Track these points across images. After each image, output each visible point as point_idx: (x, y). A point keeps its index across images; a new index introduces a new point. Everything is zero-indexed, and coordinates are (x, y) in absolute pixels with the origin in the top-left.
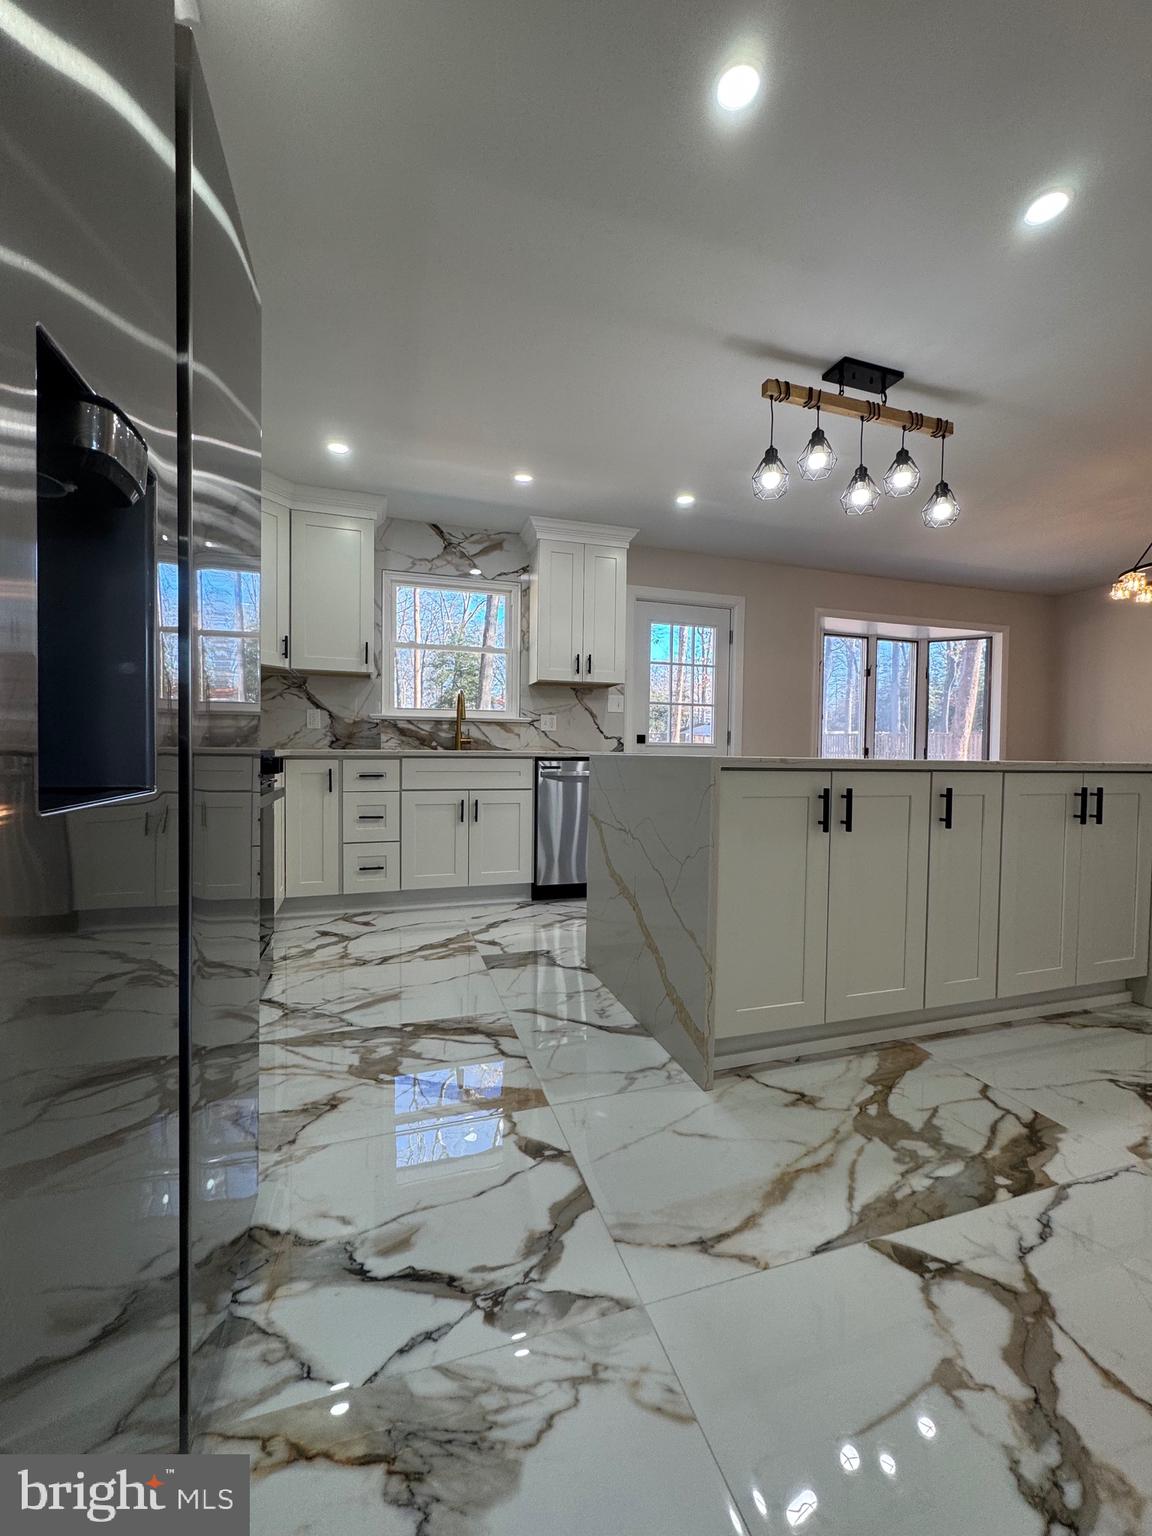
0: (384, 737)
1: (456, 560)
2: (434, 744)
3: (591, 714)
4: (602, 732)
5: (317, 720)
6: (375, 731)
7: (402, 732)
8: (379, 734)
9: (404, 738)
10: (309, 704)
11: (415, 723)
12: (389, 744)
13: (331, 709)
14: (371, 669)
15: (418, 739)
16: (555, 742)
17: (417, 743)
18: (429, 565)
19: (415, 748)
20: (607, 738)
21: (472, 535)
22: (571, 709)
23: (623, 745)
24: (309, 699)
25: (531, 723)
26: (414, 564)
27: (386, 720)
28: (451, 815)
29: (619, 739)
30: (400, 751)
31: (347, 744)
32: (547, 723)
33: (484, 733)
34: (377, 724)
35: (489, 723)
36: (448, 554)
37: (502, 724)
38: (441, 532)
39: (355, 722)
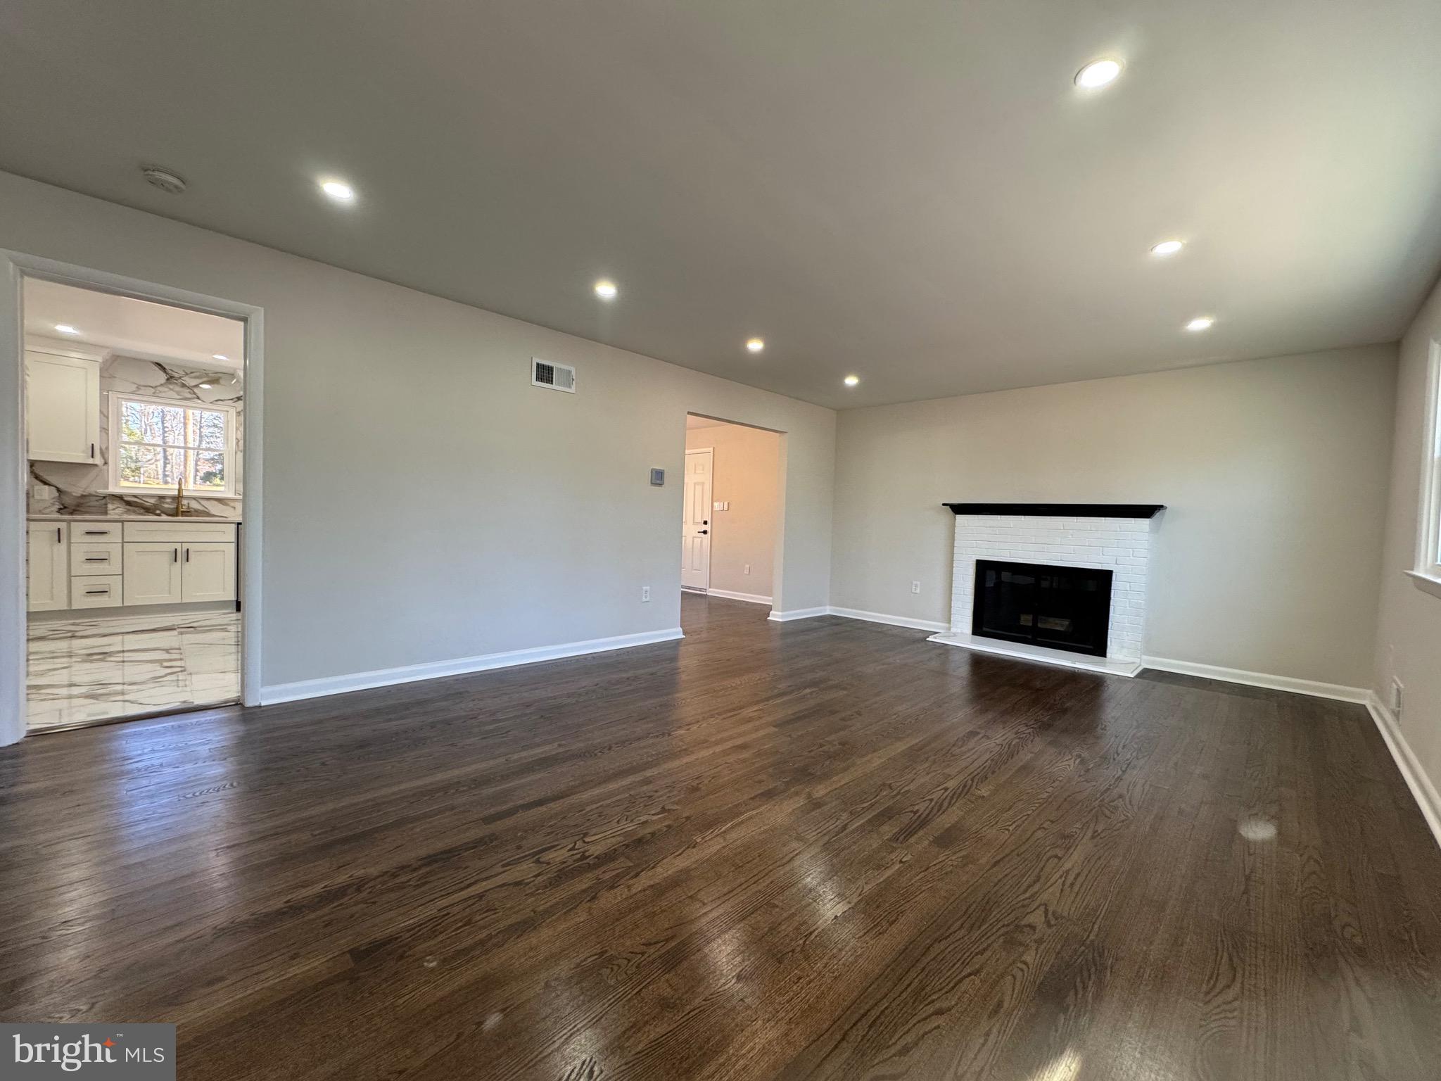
0: (110, 506)
1: (178, 389)
2: (158, 512)
5: (45, 493)
6: (103, 501)
7: (128, 503)
8: (106, 504)
9: (130, 508)
10: (37, 482)
11: (141, 497)
12: (117, 511)
13: (58, 486)
14: (98, 460)
15: (143, 508)
17: (143, 511)
18: (153, 390)
19: (141, 514)
21: (192, 373)
24: (36, 478)
26: (138, 388)
27: (113, 495)
28: (167, 558)
30: (125, 517)
31: (75, 511)
33: (203, 506)
34: (104, 497)
35: (208, 499)
36: (170, 383)
37: (218, 500)
38: (164, 368)
39: (83, 495)
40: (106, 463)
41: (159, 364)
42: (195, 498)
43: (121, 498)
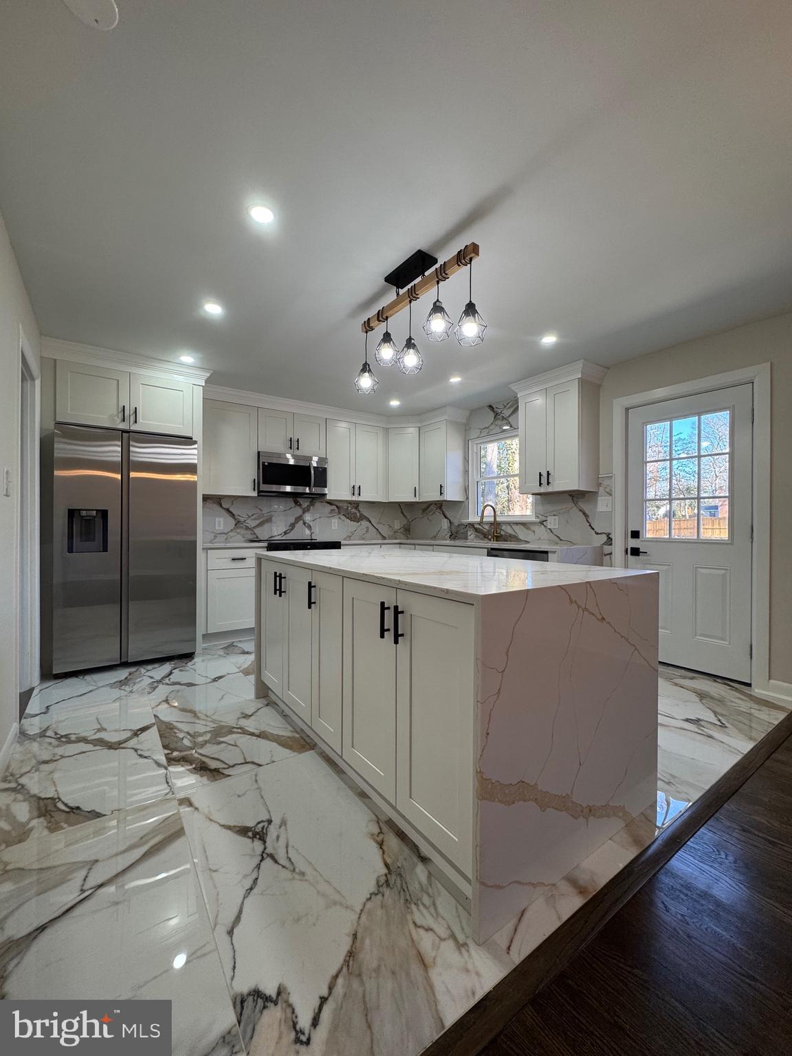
0: (469, 533)
1: (499, 423)
3: (584, 514)
4: (593, 529)
5: (445, 524)
7: (477, 530)
8: (466, 531)
9: (477, 534)
10: (442, 515)
11: (482, 525)
12: (471, 537)
13: (450, 518)
15: (483, 534)
16: (558, 537)
17: (482, 537)
18: (487, 431)
19: (482, 539)
20: (597, 534)
21: (507, 404)
22: (569, 511)
23: (612, 539)
24: (443, 514)
25: (542, 523)
27: (470, 523)
29: (608, 535)
31: (456, 535)
32: (552, 522)
33: (514, 530)
34: (466, 526)
35: (517, 523)
36: (496, 420)
37: (524, 524)
38: (493, 408)
39: (459, 525)
40: (467, 498)
41: (490, 407)
42: (509, 523)
43: (473, 525)
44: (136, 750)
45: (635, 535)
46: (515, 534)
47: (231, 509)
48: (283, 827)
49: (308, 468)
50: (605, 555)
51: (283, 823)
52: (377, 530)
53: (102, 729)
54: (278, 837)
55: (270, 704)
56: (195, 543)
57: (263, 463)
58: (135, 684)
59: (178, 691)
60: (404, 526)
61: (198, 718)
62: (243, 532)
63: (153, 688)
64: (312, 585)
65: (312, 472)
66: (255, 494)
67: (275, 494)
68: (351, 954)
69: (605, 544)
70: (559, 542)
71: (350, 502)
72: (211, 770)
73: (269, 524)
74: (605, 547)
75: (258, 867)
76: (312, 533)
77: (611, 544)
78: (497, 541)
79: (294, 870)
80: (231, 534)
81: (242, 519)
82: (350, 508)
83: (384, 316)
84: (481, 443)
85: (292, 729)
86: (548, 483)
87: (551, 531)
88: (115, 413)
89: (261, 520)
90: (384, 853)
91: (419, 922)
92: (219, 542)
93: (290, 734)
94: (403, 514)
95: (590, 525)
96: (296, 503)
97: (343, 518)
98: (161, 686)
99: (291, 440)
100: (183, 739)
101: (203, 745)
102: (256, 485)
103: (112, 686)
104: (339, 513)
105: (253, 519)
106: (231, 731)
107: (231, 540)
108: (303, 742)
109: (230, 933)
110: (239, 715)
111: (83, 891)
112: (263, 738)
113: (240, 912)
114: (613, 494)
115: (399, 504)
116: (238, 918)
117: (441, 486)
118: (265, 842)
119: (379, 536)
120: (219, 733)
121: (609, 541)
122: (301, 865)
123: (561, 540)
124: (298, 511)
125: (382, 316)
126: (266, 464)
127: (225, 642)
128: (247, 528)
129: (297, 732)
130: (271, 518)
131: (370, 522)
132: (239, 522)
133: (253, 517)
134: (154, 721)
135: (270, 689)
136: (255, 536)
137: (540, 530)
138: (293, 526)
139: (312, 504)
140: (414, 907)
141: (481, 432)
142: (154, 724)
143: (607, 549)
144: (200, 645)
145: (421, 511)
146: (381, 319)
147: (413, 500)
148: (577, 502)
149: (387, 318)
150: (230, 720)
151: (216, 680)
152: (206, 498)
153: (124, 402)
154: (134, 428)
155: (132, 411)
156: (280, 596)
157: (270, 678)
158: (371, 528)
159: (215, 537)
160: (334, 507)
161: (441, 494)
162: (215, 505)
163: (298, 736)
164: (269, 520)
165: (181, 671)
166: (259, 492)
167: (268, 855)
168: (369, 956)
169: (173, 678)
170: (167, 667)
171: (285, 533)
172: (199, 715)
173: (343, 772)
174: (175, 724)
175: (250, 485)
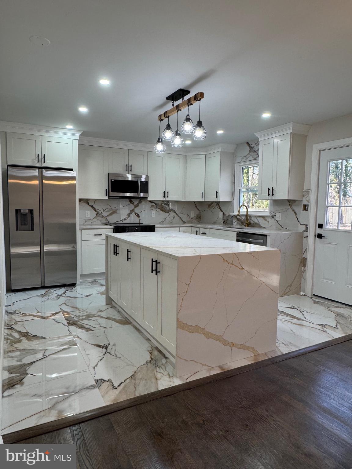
0: (234, 221)
1: (252, 154)
3: (295, 213)
4: (299, 222)
5: (221, 215)
6: (232, 219)
7: (238, 219)
8: (233, 220)
9: (238, 222)
11: (241, 216)
13: (223, 211)
16: (281, 225)
17: (241, 223)
18: (247, 158)
19: (241, 225)
20: (301, 225)
21: (256, 143)
22: (287, 210)
23: (308, 228)
24: (220, 208)
25: (273, 217)
27: (234, 215)
29: (306, 226)
31: (226, 223)
32: (278, 217)
33: (258, 220)
34: (232, 217)
35: (260, 217)
36: (251, 152)
37: (263, 217)
38: (249, 144)
39: (228, 216)
40: (234, 200)
41: (248, 143)
42: (255, 216)
43: (236, 216)
44: (55, 320)
45: (321, 226)
46: (258, 222)
47: (94, 206)
48: (114, 346)
49: (137, 182)
50: (304, 238)
51: (114, 345)
52: (180, 217)
53: (38, 312)
54: (112, 349)
55: (113, 307)
56: (75, 225)
57: (111, 180)
58: (49, 296)
59: (70, 300)
60: (197, 215)
61: (80, 311)
62: (100, 219)
63: (58, 297)
64: (129, 251)
65: (139, 184)
66: (107, 198)
67: (118, 198)
68: (133, 375)
69: (304, 231)
70: (281, 229)
71: (163, 201)
72: (86, 328)
73: (115, 214)
74: (304, 232)
75: (104, 355)
76: (140, 220)
77: (307, 231)
78: (248, 227)
79: (117, 357)
80: (93, 220)
81: (100, 212)
82: (163, 205)
83: (167, 116)
84: (242, 165)
85: (121, 317)
86: (272, 195)
87: (277, 222)
88: (35, 158)
89: (111, 212)
90: (151, 355)
91: (158, 371)
92: (88, 225)
93: (121, 319)
94: (197, 208)
95: (297, 220)
96: (131, 201)
97: (158, 210)
98: (61, 297)
99: (127, 166)
100: (73, 317)
101: (82, 320)
102: (107, 193)
103: (39, 296)
104: (156, 207)
105: (107, 212)
106: (94, 316)
107: (94, 223)
108: (126, 321)
109: (94, 368)
110: (98, 310)
111: (44, 356)
112: (108, 319)
113: (97, 364)
114: (310, 202)
115: (194, 202)
116: (96, 366)
117: (217, 192)
118: (107, 349)
119: (181, 222)
120: (89, 316)
121: (307, 229)
122: (119, 355)
123: (282, 227)
124: (132, 207)
125: (166, 115)
126: (113, 180)
127: (92, 279)
128: (103, 217)
129: (124, 318)
130: (116, 211)
131: (176, 213)
132: (98, 213)
133: (106, 211)
134: (60, 310)
135: (113, 300)
136: (107, 221)
137: (271, 221)
138: (129, 215)
139: (140, 202)
140: (158, 368)
141: (242, 159)
142: (61, 312)
143: (305, 234)
144: (79, 280)
145: (207, 206)
146: (166, 116)
147: (201, 200)
148: (291, 206)
149: (168, 117)
150: (95, 312)
151: (87, 296)
152: (80, 200)
153: (39, 152)
154: (44, 165)
155: (43, 156)
156: (116, 255)
157: (113, 295)
158: (176, 216)
159: (86, 222)
160: (153, 204)
161: (216, 197)
162: (85, 204)
163: (124, 319)
164: (114, 212)
165: (70, 291)
166: (109, 197)
167: (108, 352)
168: (139, 376)
169: (67, 294)
170: (63, 290)
171: (124, 219)
172: (80, 309)
173: (142, 332)
174: (69, 312)
175: (104, 193)
